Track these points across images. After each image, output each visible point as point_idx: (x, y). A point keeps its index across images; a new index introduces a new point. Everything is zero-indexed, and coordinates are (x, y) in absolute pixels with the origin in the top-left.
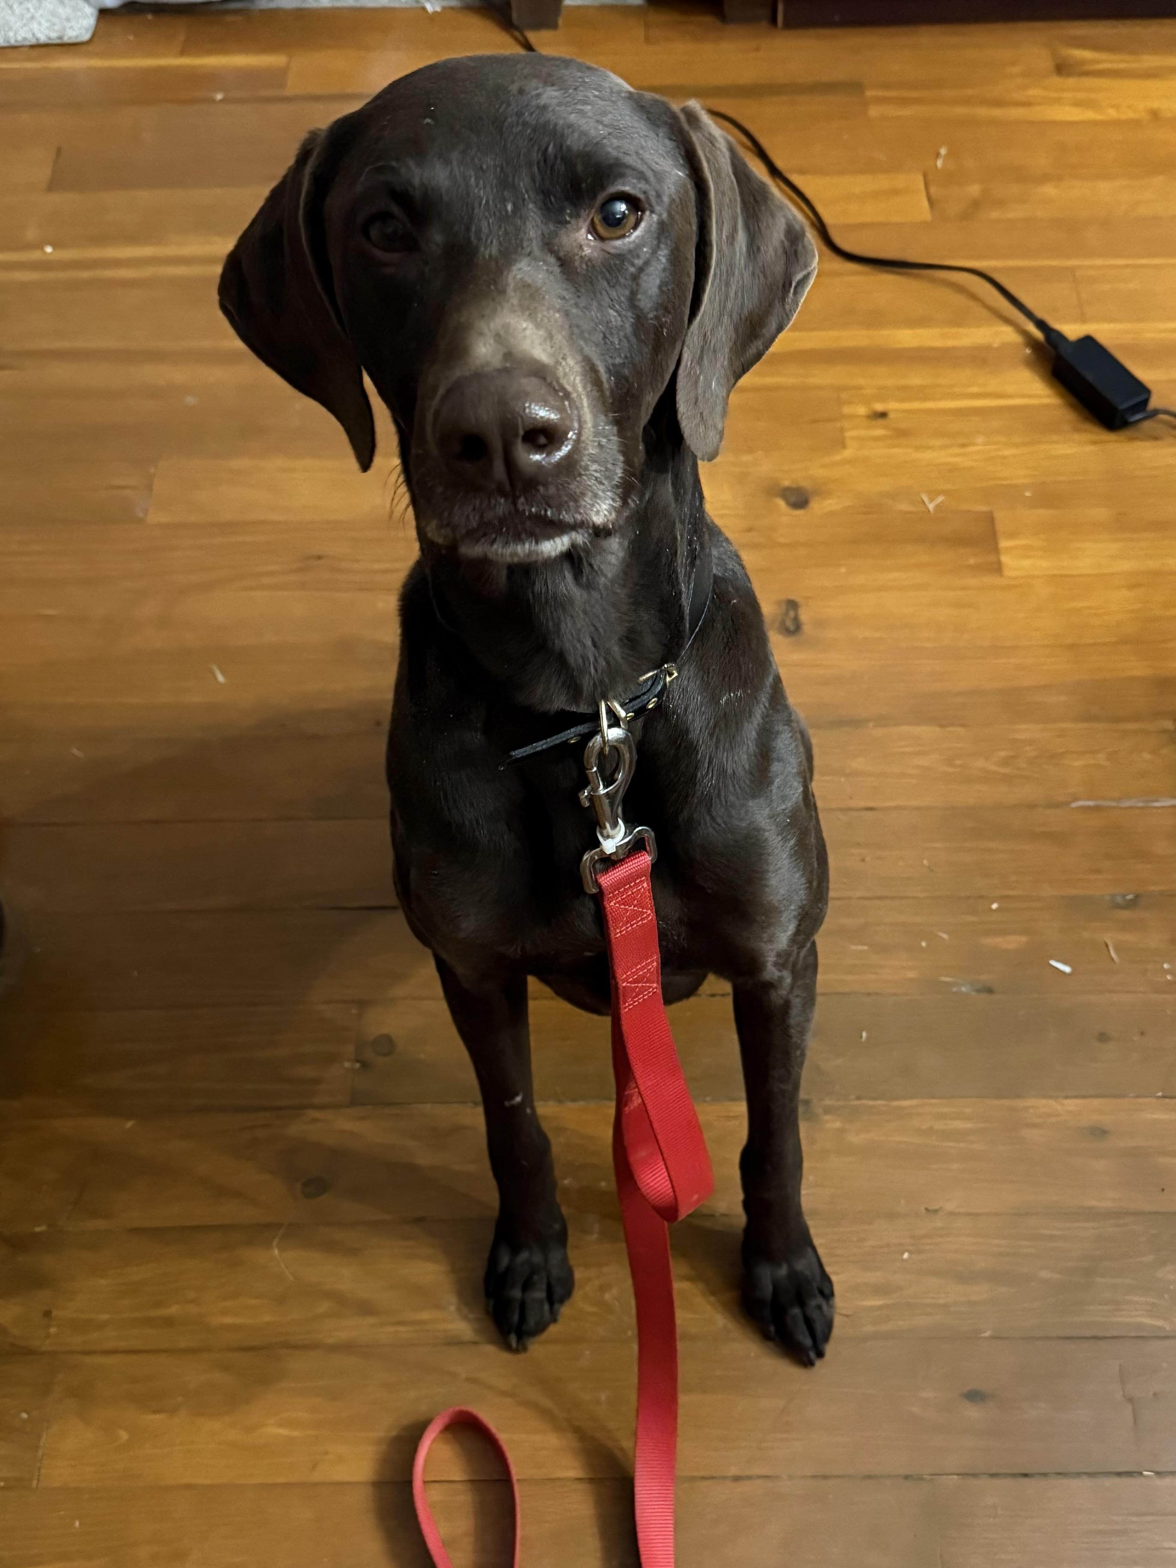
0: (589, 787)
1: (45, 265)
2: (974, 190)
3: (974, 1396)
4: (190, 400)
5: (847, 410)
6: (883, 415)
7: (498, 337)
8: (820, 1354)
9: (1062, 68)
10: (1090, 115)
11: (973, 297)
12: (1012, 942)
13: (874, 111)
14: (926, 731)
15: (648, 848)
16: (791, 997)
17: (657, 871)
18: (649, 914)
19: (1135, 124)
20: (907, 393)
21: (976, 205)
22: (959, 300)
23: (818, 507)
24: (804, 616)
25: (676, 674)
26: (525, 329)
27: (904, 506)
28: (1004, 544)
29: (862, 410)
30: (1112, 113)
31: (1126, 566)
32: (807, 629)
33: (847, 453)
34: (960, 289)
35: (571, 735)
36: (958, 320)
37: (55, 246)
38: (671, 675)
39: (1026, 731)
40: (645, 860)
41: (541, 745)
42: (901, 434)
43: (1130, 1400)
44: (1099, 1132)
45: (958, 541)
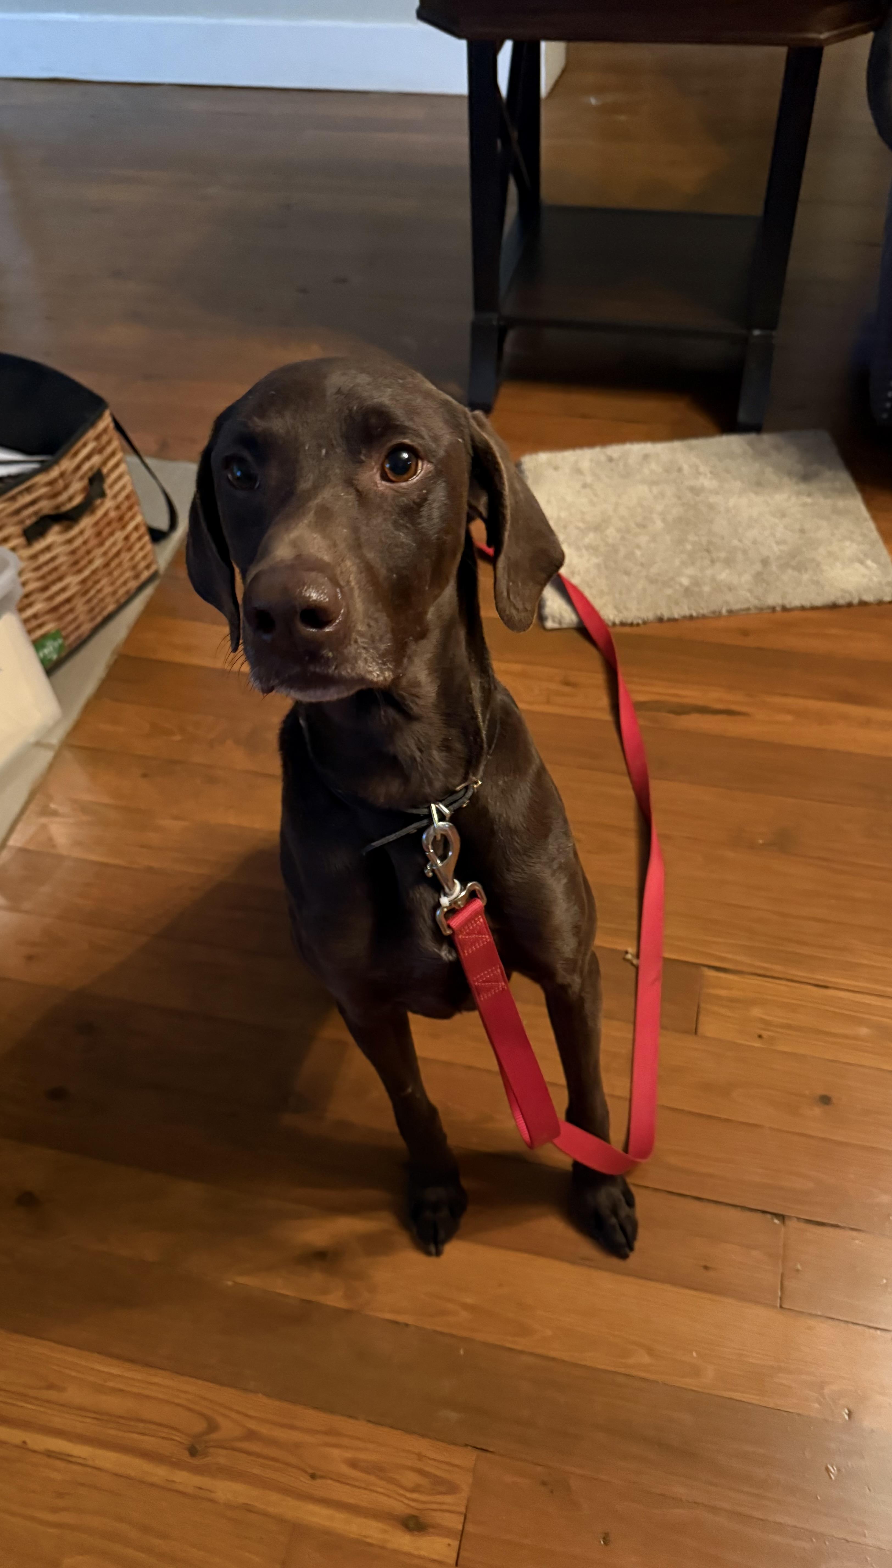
0: (430, 863)
7: (294, 544)
8: (631, 1249)
15: (479, 896)
16: (583, 994)
17: (489, 910)
18: (488, 938)
25: (480, 783)
26: (315, 538)
35: (412, 829)
38: (476, 783)
40: (479, 904)
41: (392, 837)
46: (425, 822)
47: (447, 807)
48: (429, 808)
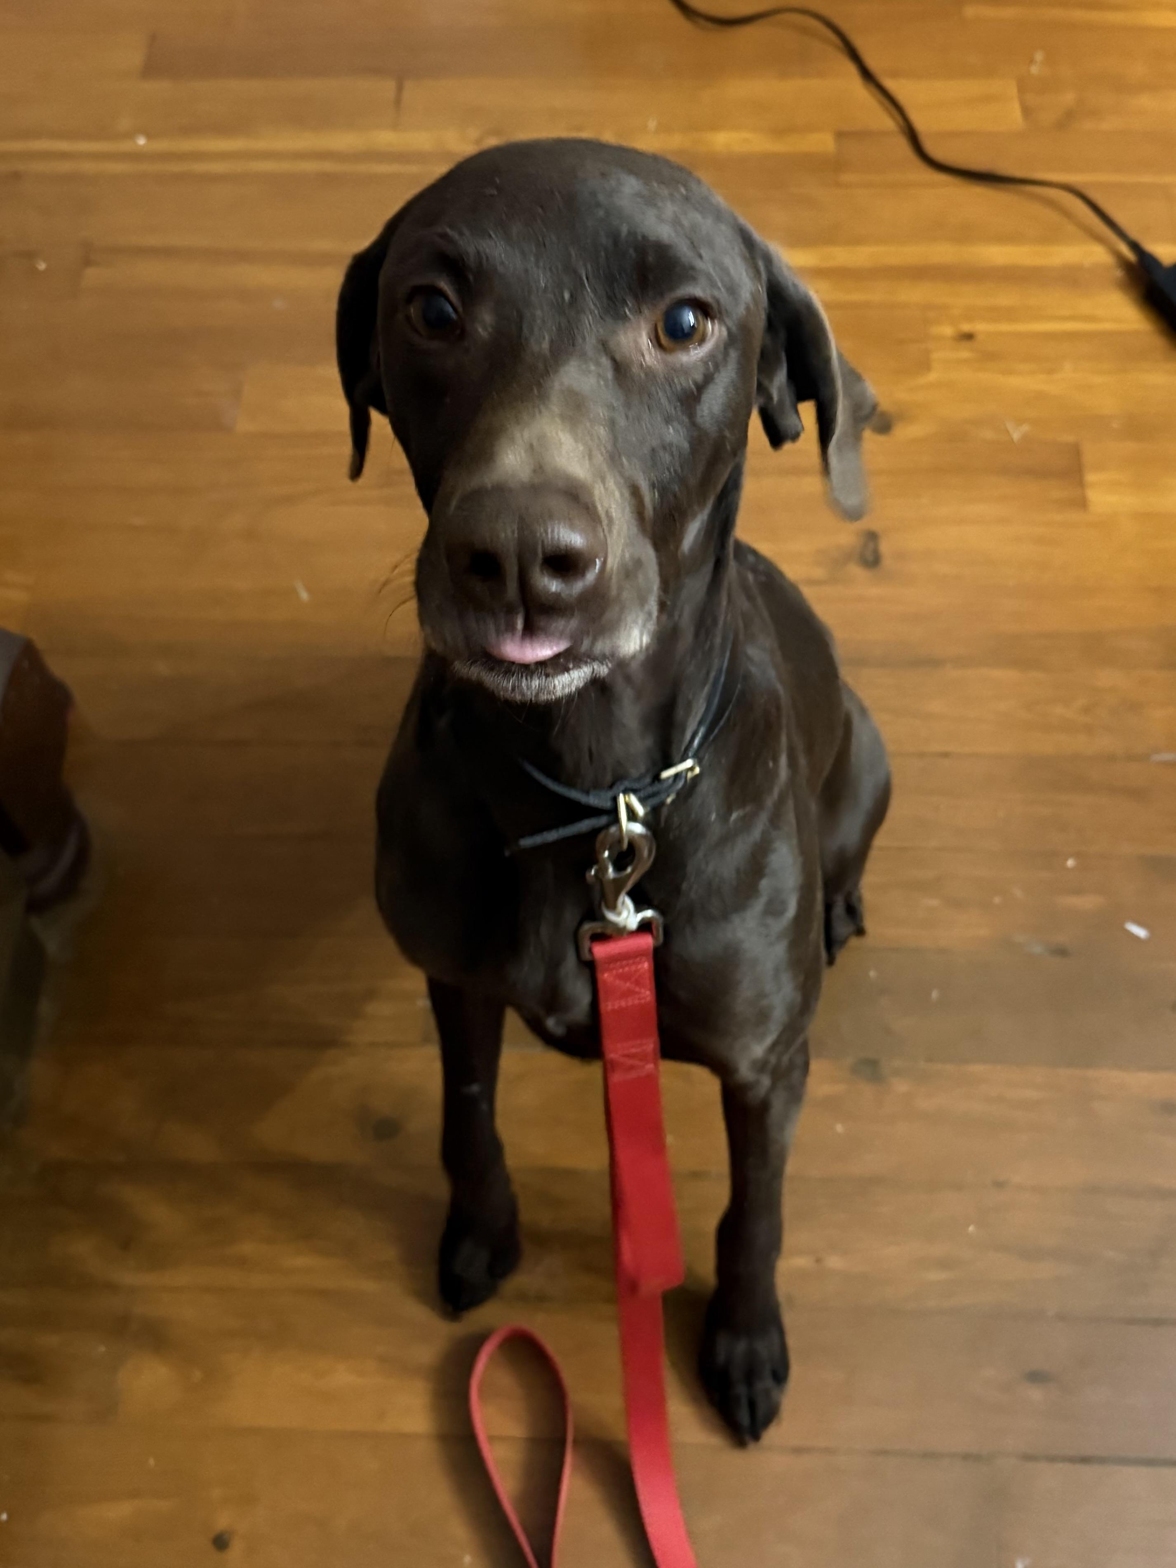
0: (596, 867)
1: (137, 156)
2: (1069, 98)
3: (1036, 1377)
4: (279, 304)
5: (937, 330)
6: (969, 337)
7: (530, 448)
11: (1067, 214)
12: (1087, 902)
13: (970, 11)
15: (654, 932)
16: (771, 1096)
18: (648, 995)
20: (997, 314)
21: (1069, 117)
22: (1052, 216)
23: (903, 432)
24: (885, 547)
27: (988, 434)
28: (1091, 477)
29: (948, 331)
32: (887, 562)
33: (933, 376)
34: (1053, 205)
36: (1050, 237)
37: (149, 136)
39: (1108, 678)
42: (988, 357)
44: (1171, 1108)
45: (1043, 472)
46: (603, 820)
47: (642, 801)
48: (615, 800)
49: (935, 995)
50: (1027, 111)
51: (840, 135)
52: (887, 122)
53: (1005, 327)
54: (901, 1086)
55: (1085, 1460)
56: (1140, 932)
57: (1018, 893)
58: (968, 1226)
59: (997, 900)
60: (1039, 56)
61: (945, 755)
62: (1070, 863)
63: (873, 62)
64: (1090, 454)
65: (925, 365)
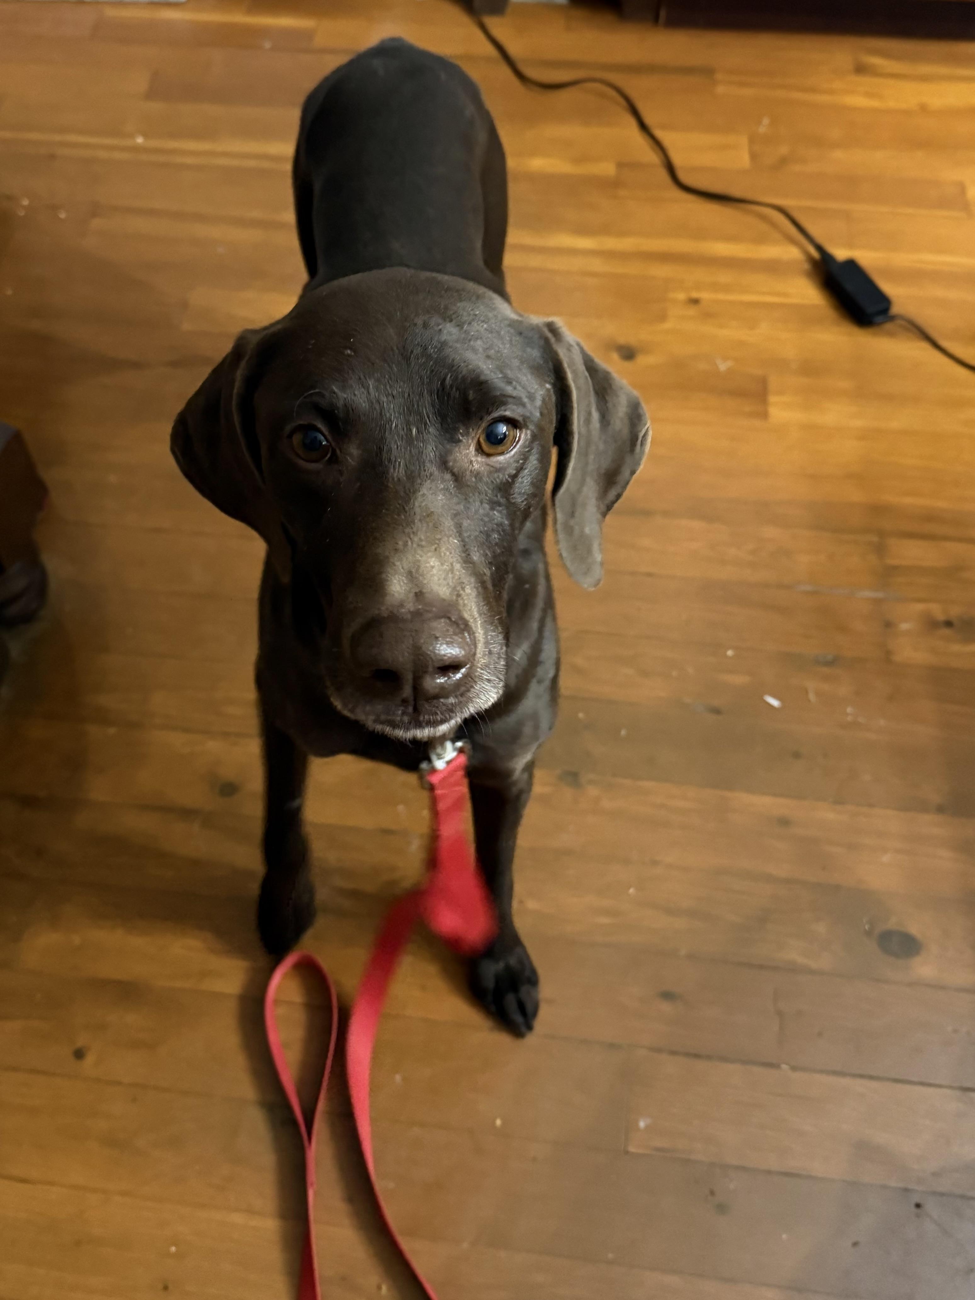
2: (784, 150)
3: (667, 996)
5: (672, 295)
6: (696, 301)
7: (410, 575)
8: (530, 1028)
9: (861, 69)
10: (874, 103)
11: (774, 225)
12: (739, 680)
13: (721, 89)
14: (697, 525)
19: (907, 113)
20: (715, 287)
21: (783, 161)
23: (642, 360)
26: (433, 567)
27: (702, 366)
28: (772, 399)
29: (681, 296)
30: (892, 104)
31: (858, 423)
33: (668, 325)
34: (763, 218)
36: (760, 240)
37: (145, 135)
39: (771, 532)
42: (708, 316)
43: (780, 1014)
44: (784, 822)
45: (739, 393)
49: (623, 732)
50: (754, 156)
51: (620, 165)
52: (652, 157)
53: (721, 296)
54: (593, 791)
55: (697, 1056)
56: (775, 703)
57: (690, 670)
58: (629, 889)
59: (674, 673)
60: (766, 121)
61: (649, 575)
62: (730, 653)
63: (649, 119)
64: (774, 382)
65: (662, 317)
